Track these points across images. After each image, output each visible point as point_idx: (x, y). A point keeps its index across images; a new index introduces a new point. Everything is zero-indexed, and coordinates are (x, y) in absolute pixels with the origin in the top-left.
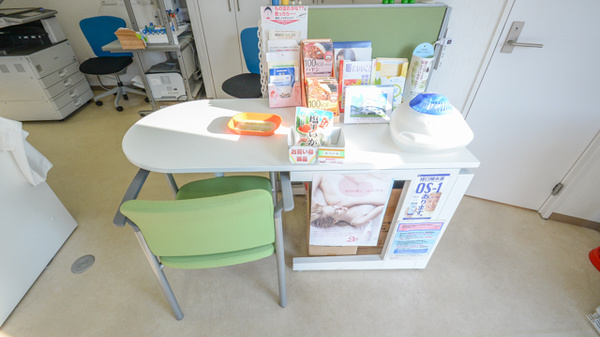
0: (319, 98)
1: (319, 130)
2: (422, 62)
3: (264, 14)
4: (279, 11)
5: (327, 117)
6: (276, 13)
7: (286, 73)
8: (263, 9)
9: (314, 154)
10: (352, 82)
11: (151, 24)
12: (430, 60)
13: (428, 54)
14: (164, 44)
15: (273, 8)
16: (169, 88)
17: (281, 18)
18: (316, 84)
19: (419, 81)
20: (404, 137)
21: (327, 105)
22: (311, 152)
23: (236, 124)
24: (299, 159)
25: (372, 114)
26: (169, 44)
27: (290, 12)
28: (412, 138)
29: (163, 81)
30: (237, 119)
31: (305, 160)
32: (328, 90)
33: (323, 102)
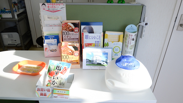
0: (68, 54)
1: (60, 75)
2: (130, 35)
3: (41, 7)
4: (50, 6)
5: (67, 67)
6: (48, 7)
7: (54, 38)
8: (41, 4)
9: (51, 91)
10: (89, 45)
11: (5, 8)
12: (134, 34)
13: (134, 31)
14: (10, 18)
15: (46, 4)
16: (12, 40)
17: (51, 9)
18: (66, 46)
19: (129, 45)
20: (109, 83)
21: (73, 58)
22: (49, 91)
23: (20, 67)
24: (42, 95)
25: (99, 64)
26: (12, 18)
27: (56, 6)
28: (113, 83)
29: (9, 36)
30: (21, 64)
31: (45, 95)
32: (73, 49)
33: (70, 56)
